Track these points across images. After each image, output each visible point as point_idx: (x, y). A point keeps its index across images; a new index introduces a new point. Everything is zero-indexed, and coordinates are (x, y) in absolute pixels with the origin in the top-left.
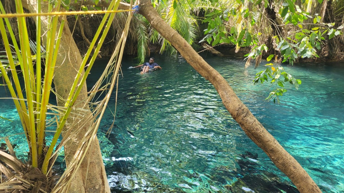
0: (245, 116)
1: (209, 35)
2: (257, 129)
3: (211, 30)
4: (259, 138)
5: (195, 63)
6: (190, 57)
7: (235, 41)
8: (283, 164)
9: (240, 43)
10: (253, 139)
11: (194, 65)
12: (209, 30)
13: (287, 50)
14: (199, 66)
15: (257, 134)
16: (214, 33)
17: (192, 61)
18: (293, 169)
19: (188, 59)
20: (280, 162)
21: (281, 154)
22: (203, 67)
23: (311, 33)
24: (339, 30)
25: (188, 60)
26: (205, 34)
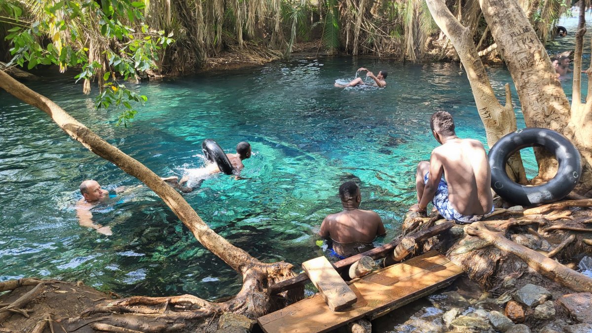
0: (86, 134)
1: (18, 55)
2: (100, 143)
3: (20, 50)
4: (103, 151)
5: (17, 91)
6: (9, 85)
7: (57, 60)
8: (129, 168)
9: (64, 62)
10: (98, 153)
11: (16, 94)
12: (17, 49)
13: (120, 66)
14: (23, 94)
15: (101, 148)
16: (25, 52)
17: (13, 90)
18: (136, 168)
19: (7, 88)
20: (126, 166)
21: (125, 159)
22: (28, 95)
23: (144, 43)
24: (170, 38)
25: (7, 90)
26: (12, 54)
